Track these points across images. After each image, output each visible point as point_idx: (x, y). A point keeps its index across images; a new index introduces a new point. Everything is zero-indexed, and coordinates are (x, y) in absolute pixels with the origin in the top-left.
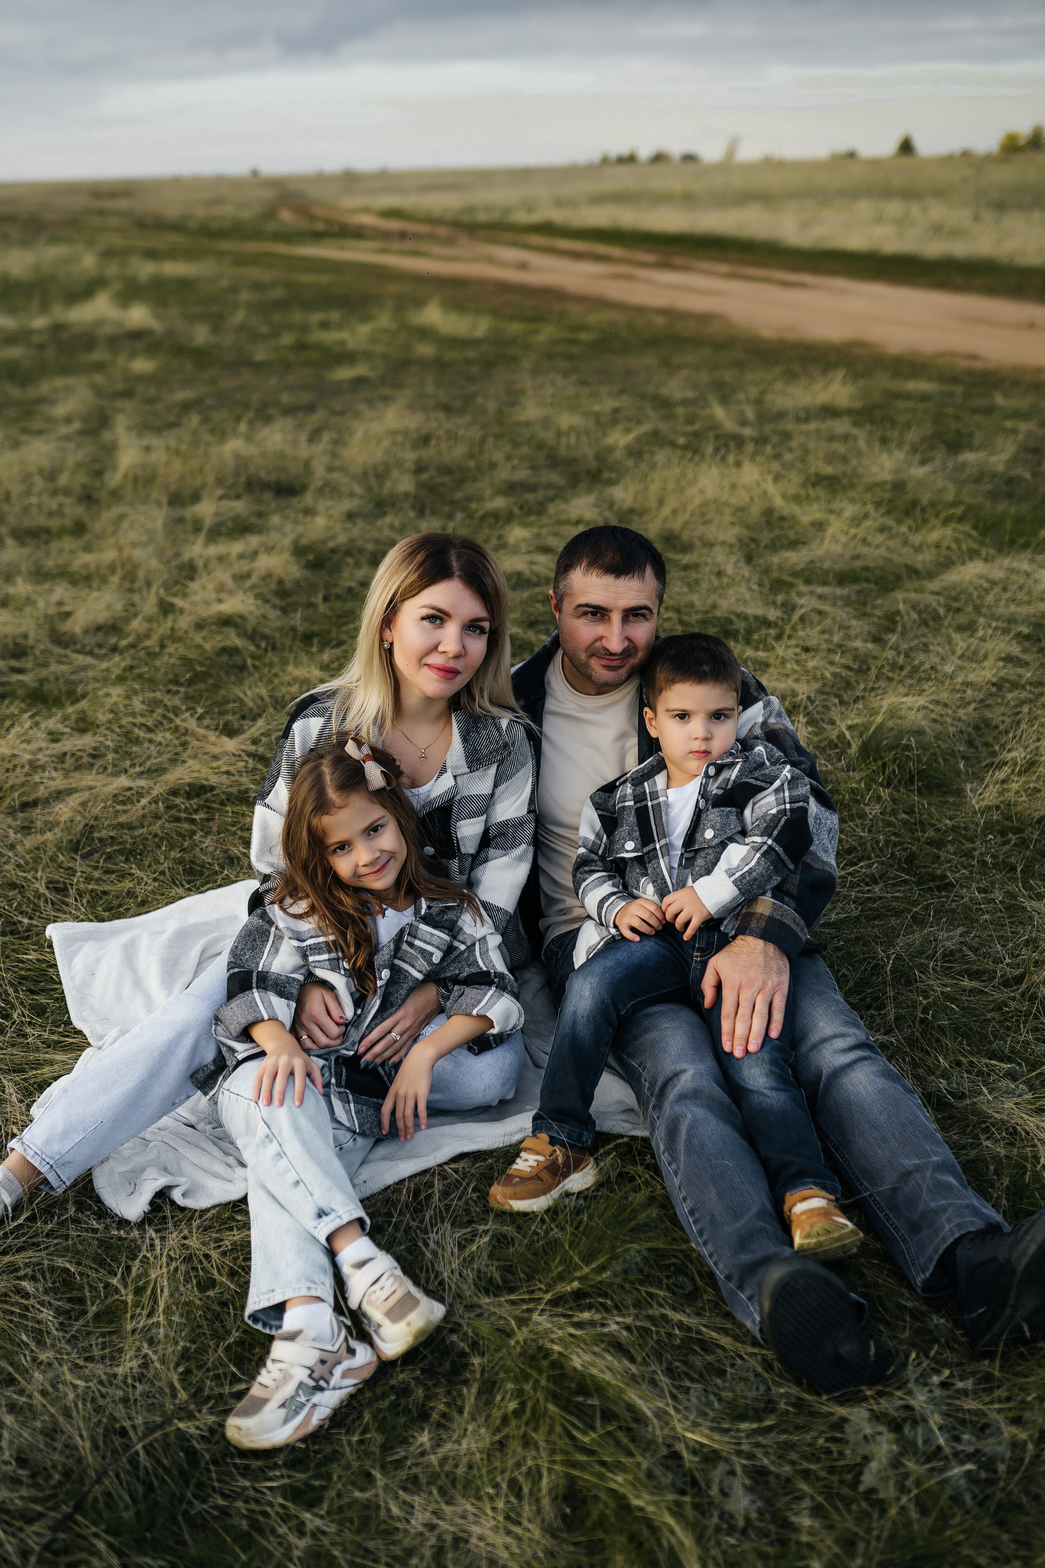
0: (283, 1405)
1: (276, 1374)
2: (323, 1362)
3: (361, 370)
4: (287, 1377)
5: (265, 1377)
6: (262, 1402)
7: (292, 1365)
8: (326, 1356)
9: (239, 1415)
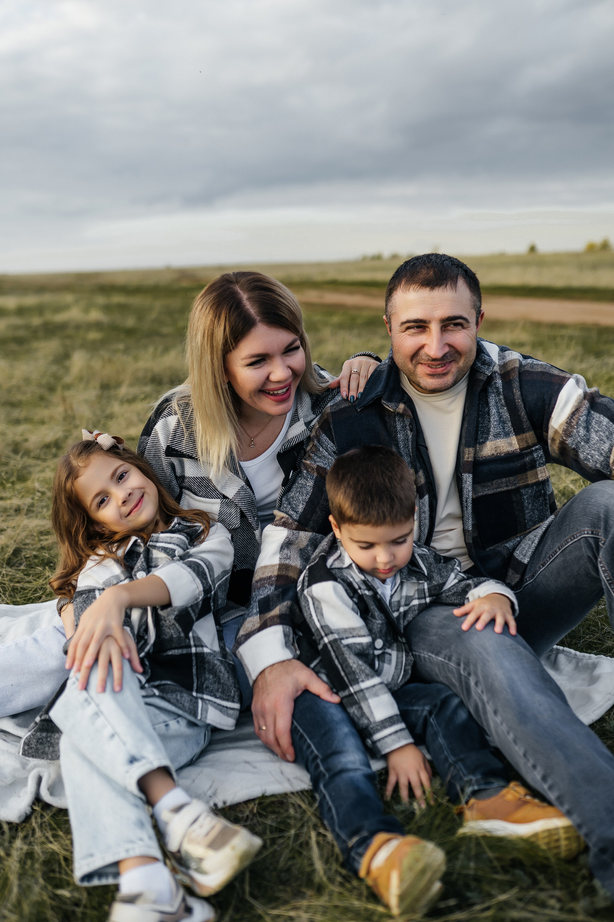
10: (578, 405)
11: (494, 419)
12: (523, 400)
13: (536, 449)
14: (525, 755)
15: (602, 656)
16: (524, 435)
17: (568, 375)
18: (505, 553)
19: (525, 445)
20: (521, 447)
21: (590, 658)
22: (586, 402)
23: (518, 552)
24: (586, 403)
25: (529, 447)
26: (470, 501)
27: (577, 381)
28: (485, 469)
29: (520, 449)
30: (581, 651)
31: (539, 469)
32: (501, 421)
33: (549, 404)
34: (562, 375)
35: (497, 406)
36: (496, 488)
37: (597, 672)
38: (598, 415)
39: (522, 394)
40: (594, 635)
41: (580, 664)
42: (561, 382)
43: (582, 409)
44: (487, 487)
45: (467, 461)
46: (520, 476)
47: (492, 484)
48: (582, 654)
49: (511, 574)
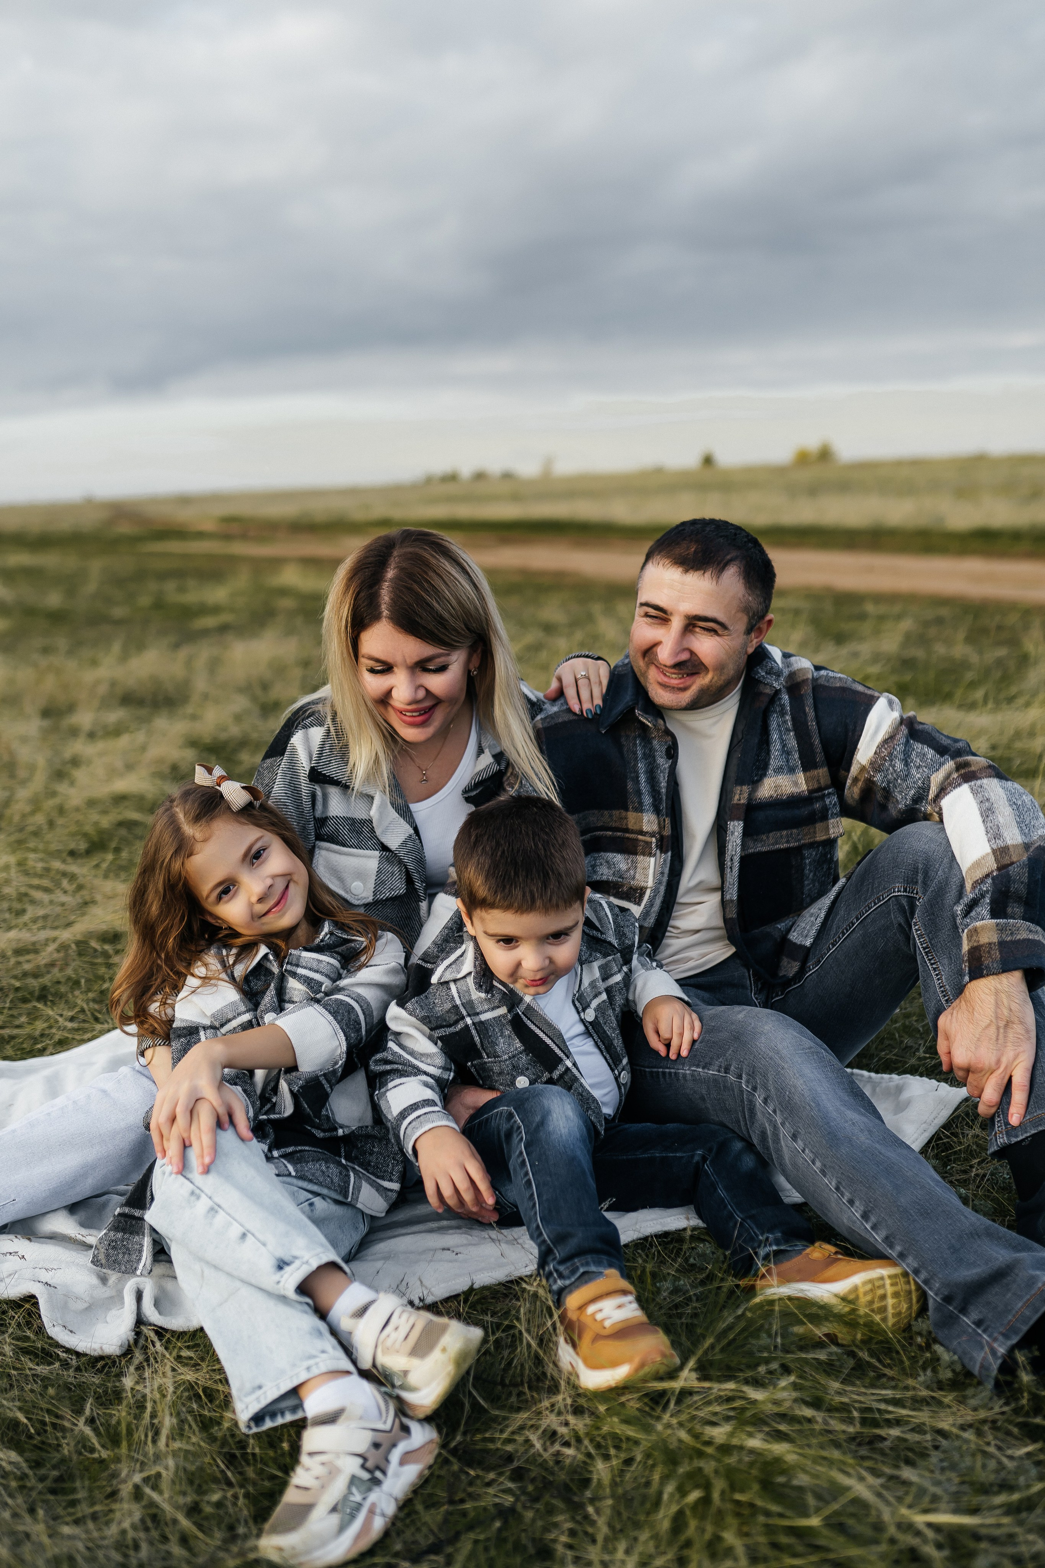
0: (334, 1509)
1: (318, 1470)
2: (376, 1445)
3: (225, 618)
4: (333, 1472)
5: (300, 1477)
6: (305, 1510)
7: (338, 1455)
8: (380, 1438)
9: (275, 1530)
10: (893, 732)
11: (776, 748)
12: (818, 724)
13: (829, 794)
14: (837, 1189)
15: (908, 1076)
16: (816, 772)
17: (876, 694)
18: (777, 935)
19: (816, 786)
20: (810, 788)
21: (891, 1080)
22: (903, 727)
23: (795, 934)
24: (904, 730)
25: (820, 789)
26: (737, 859)
27: (890, 703)
28: (761, 816)
29: (808, 790)
30: (877, 1072)
31: (832, 821)
32: (786, 752)
33: (854, 730)
34: (869, 692)
35: (780, 731)
36: (772, 844)
37: (905, 1095)
38: (920, 745)
39: (817, 716)
40: (891, 1052)
41: (878, 1089)
42: (868, 703)
43: (898, 737)
44: (761, 841)
45: (737, 804)
46: (806, 829)
47: (768, 837)
48: (879, 1075)
49: (786, 964)
